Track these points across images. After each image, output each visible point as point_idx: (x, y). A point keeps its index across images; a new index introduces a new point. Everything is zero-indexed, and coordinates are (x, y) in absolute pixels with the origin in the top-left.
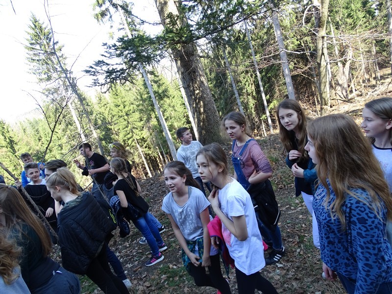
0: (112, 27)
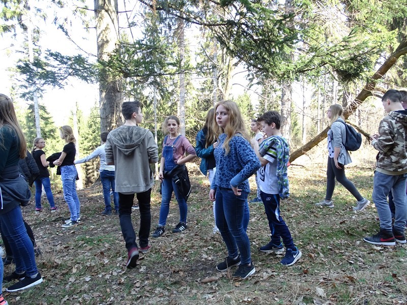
0: (12, 45)
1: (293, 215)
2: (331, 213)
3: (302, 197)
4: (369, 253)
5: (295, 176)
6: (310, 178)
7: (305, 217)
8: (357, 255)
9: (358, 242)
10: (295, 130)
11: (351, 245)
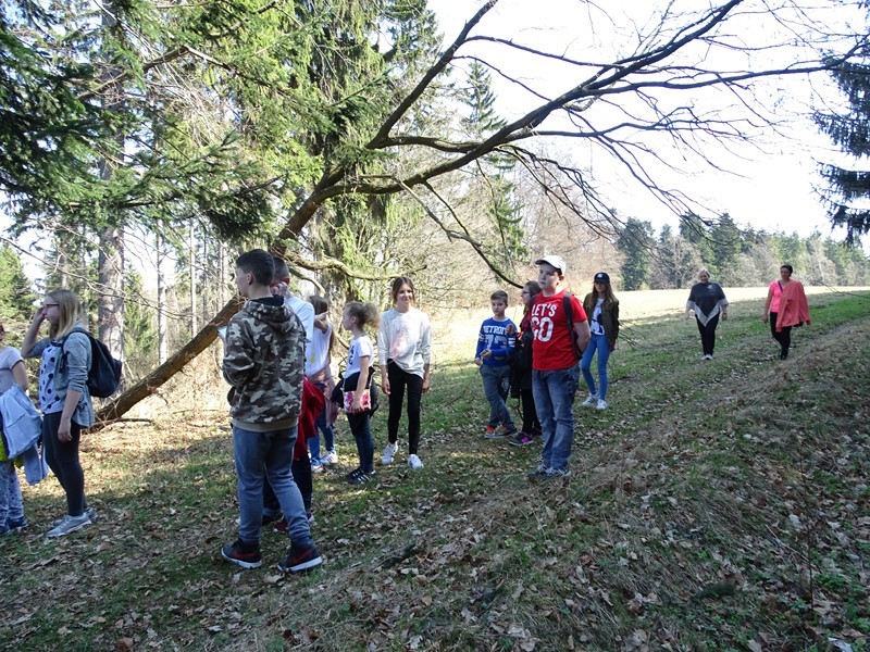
1: (99, 548)
2: (192, 521)
3: (132, 497)
4: (256, 596)
5: (128, 447)
6: (162, 446)
7: (129, 546)
8: (230, 608)
9: (237, 577)
10: (143, 340)
11: (221, 586)
